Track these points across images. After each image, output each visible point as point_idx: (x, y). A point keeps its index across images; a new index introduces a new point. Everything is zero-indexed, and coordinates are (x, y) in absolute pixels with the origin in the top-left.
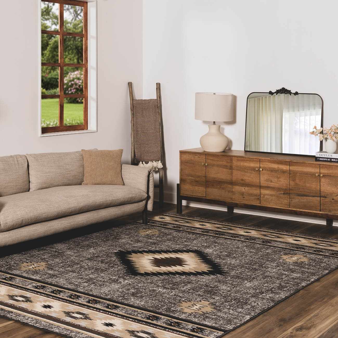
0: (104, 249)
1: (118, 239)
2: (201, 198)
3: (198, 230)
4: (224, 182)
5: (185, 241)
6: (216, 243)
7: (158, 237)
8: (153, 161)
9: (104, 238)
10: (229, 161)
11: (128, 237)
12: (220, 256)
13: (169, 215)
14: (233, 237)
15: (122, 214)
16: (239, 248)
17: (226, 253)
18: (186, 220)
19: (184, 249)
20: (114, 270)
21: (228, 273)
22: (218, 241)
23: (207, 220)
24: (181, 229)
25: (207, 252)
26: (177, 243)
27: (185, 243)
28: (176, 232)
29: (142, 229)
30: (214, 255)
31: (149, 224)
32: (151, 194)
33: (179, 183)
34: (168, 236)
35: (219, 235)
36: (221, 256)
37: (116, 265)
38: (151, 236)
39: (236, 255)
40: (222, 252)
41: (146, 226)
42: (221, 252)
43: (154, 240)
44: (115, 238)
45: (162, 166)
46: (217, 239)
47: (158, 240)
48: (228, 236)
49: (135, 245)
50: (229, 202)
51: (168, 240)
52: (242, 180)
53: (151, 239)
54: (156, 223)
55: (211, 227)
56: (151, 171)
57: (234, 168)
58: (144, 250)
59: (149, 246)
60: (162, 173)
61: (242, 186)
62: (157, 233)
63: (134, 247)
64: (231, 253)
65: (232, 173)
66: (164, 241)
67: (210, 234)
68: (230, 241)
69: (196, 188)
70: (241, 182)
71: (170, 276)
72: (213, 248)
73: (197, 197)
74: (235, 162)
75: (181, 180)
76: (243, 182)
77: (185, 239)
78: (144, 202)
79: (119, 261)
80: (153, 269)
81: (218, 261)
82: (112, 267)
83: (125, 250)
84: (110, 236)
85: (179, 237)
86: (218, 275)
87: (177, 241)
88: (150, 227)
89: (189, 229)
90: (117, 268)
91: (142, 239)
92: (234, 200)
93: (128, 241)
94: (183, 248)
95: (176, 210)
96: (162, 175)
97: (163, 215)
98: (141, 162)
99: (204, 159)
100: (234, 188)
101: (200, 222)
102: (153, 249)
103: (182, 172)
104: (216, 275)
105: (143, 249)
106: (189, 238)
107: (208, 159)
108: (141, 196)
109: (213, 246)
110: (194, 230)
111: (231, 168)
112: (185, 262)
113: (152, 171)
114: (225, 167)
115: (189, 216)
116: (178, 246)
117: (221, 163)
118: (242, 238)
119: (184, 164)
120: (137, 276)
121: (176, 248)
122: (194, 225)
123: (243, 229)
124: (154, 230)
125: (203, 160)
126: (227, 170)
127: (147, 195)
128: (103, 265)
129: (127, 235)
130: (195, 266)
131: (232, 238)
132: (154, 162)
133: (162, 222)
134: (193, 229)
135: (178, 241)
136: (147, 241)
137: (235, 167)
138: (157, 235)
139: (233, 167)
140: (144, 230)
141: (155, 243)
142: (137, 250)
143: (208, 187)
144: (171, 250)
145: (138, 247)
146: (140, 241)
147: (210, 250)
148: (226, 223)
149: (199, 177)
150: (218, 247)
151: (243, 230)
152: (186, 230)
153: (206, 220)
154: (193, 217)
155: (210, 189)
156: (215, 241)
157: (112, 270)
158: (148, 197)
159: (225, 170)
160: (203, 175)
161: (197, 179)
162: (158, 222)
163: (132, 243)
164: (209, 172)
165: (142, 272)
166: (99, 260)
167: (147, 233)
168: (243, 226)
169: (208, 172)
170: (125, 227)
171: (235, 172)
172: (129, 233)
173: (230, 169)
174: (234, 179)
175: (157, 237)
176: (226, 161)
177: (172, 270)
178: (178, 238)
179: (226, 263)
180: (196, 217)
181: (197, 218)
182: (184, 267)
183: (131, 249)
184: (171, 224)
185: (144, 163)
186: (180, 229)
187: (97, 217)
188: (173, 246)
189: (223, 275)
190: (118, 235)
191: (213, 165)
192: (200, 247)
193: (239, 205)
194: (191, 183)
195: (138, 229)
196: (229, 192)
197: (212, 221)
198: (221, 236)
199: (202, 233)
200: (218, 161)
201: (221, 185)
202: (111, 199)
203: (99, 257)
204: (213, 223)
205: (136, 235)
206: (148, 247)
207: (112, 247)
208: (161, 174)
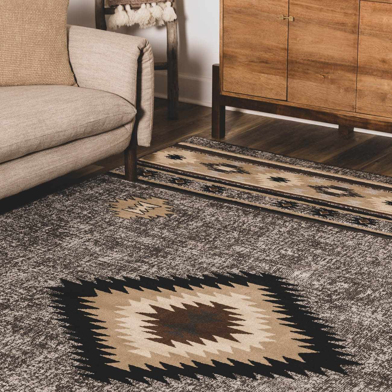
0: (22, 276)
1: (61, 236)
2: (275, 102)
3: (267, 199)
4: (335, 65)
5: (237, 241)
6: (316, 244)
7: (165, 225)
8: (150, 4)
9: (25, 234)
10: (350, 12)
11: (87, 228)
12: (329, 296)
13: (191, 145)
14: (361, 224)
15: (71, 166)
16: (378, 264)
17: (346, 286)
18: (236, 164)
19: (235, 271)
20: (46, 358)
21: (357, 364)
22: (321, 237)
23: (288, 160)
24: (224, 196)
25: (296, 283)
26: (216, 248)
27: (238, 249)
28: (212, 205)
29: (125, 199)
30: (315, 292)
31: (141, 178)
32: (147, 104)
33: (217, 61)
34: (192, 220)
35: (324, 216)
36: (334, 297)
37: (52, 338)
38: (145, 225)
39: (374, 291)
40: (335, 283)
41: (135, 187)
42: (333, 282)
43: (154, 236)
44: (53, 233)
45: (175, 17)
46: (318, 230)
47: (164, 239)
48: (348, 220)
49: (106, 259)
50: (345, 116)
51: (190, 238)
52: (384, 61)
53: (147, 235)
54: (160, 177)
55: (301, 187)
56: (145, 46)
57: (365, 29)
58: (129, 276)
59: (143, 261)
60: (175, 32)
61: (382, 77)
62: (163, 211)
63: (103, 265)
64: (359, 284)
65: (357, 44)
66: (181, 242)
67: (299, 214)
68: (353, 238)
69: (263, 77)
70: (381, 66)
71: (198, 379)
72: (310, 266)
73: (264, 100)
74: (366, 15)
75: (224, 56)
76: (386, 66)
77: (236, 234)
78: (129, 127)
79: (60, 323)
80: (152, 353)
81: (327, 315)
82: (43, 346)
83: (78, 279)
84: (39, 225)
85: (219, 226)
86: (330, 372)
87: (214, 240)
88: (145, 189)
89: (246, 196)
90: (56, 350)
91: (123, 235)
92: (360, 111)
93: (87, 243)
94: (232, 266)
95: (209, 128)
96: (175, 38)
97: (178, 146)
98: (120, 8)
99: (283, 4)
100: (361, 81)
101: (271, 169)
102: (152, 272)
103: (225, 37)
104: (323, 374)
105: (124, 274)
106: (244, 229)
107: (297, 4)
108: (120, 116)
109: (310, 258)
110: (257, 198)
111: (356, 30)
112: (237, 322)
113: (147, 47)
114: (340, 26)
115: (243, 149)
116: (218, 260)
117: (327, 16)
118: (384, 226)
119: (232, 17)
120: (109, 383)
121: (214, 269)
122: (258, 182)
123: (382, 191)
124: (154, 200)
125: (282, 6)
126: (346, 34)
127: (136, 111)
128: (18, 339)
129: (86, 219)
130: (267, 337)
131: (356, 226)
132: (154, 4)
133: (175, 171)
134: (255, 193)
135: (218, 243)
136: (136, 242)
137: (368, 28)
138: (162, 220)
139: (361, 27)
140: (130, 202)
141: (156, 251)
142: (110, 278)
143: (293, 77)
144: (200, 275)
145: (112, 265)
146: (118, 244)
147: (304, 275)
148: (337, 172)
149: (268, 49)
150: (323, 263)
151: (385, 197)
152: (238, 200)
153: (286, 163)
154: (253, 151)
155: (298, 81)
156: (314, 237)
157: (41, 358)
158: (140, 114)
159: (339, 34)
160: (282, 46)
161: (267, 56)
162: (165, 173)
163: (97, 249)
164: (298, 39)
165: (123, 366)
166: (8, 318)
167: (137, 211)
168: (381, 181)
169: (295, 39)
170: (80, 192)
171: (365, 41)
172: (89, 213)
173: (353, 32)
174: (362, 58)
175: (163, 228)
176: (342, 11)
177: (204, 355)
178: (219, 229)
179: (349, 321)
180: (260, 152)
181: (264, 153)
182: (237, 341)
183: (94, 275)
184: (198, 177)
185: (128, 7)
186: (222, 197)
187: (5, 183)
188: (204, 259)
189: (345, 374)
190: (61, 220)
191: (308, 21)
192: (276, 263)
193: (371, 123)
194: (250, 63)
195: (114, 198)
196: (347, 90)
197: (303, 163)
198: (328, 220)
199: (280, 209)
200: (321, 10)
201: (328, 73)
202: (39, 135)
203: (8, 307)
204: (305, 173)
205: (107, 220)
206: (139, 267)
207: (45, 269)
208: (172, 37)
